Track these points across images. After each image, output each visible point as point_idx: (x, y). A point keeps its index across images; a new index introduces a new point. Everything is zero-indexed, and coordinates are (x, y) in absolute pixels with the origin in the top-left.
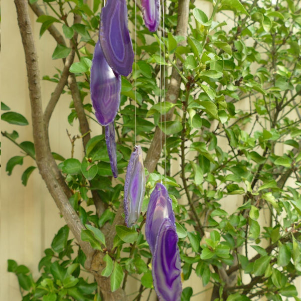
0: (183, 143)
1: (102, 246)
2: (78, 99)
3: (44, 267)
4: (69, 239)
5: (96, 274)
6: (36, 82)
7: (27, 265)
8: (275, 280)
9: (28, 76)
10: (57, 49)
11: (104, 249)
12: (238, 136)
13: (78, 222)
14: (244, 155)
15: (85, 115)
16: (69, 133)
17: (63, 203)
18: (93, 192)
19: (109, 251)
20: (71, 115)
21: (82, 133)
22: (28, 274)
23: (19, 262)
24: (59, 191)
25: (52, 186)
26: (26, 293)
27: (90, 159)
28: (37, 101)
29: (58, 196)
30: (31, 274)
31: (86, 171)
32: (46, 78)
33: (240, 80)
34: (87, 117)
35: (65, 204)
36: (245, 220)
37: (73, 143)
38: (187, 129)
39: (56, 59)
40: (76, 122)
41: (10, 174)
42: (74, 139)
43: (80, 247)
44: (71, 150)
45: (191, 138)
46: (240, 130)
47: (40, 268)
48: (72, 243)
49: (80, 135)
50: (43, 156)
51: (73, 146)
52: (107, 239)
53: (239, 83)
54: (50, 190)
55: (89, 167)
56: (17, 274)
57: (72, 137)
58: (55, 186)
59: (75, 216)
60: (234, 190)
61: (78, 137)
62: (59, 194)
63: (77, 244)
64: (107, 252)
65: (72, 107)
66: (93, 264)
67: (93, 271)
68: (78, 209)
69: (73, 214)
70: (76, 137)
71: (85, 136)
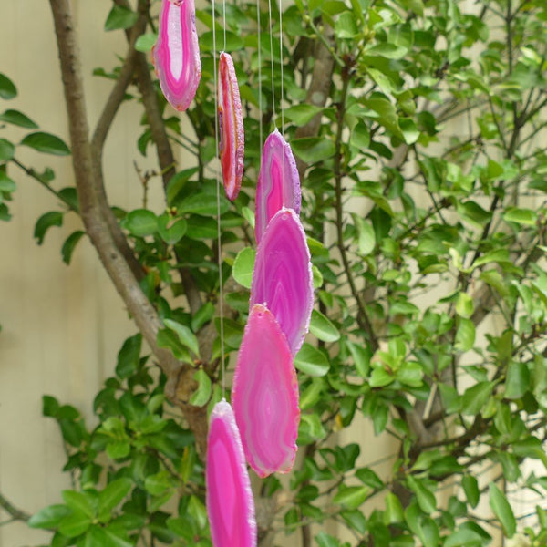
0: (338, 181)
1: (194, 357)
2: (154, 107)
3: (103, 404)
4: (143, 354)
5: (184, 406)
6: (75, 68)
7: (75, 404)
8: (500, 423)
9: (60, 57)
10: (112, 13)
11: (196, 361)
12: (441, 171)
13: (152, 318)
14: (452, 207)
15: (166, 136)
16: (139, 167)
17: (127, 285)
18: (182, 271)
19: (205, 366)
20: (143, 136)
21: (162, 166)
22: (77, 420)
23: (63, 399)
24: (120, 264)
25: (108, 256)
26: (74, 451)
27: (174, 209)
28: (77, 103)
29: (119, 273)
30: (83, 421)
31: (167, 230)
32: (99, 72)
33: (445, 68)
34: (171, 141)
35: (131, 288)
36: (451, 321)
37: (145, 184)
38: (344, 153)
39: (111, 29)
40: (152, 149)
41: (40, 243)
42: (147, 177)
43: (162, 371)
44: (142, 196)
45: (353, 171)
46: (445, 162)
47: (95, 408)
48: (149, 363)
49: (158, 170)
50: (90, 204)
51: (146, 189)
52: (201, 347)
53: (442, 74)
54: (105, 264)
55: (171, 222)
56: (59, 421)
57: (143, 174)
58: (114, 257)
59: (148, 307)
60: (429, 264)
61: (154, 174)
62: (120, 269)
63: (157, 365)
64: (201, 366)
65: (145, 122)
66: (179, 389)
67: (180, 400)
68: (156, 300)
69: (145, 305)
70: (150, 173)
71: (167, 173)
